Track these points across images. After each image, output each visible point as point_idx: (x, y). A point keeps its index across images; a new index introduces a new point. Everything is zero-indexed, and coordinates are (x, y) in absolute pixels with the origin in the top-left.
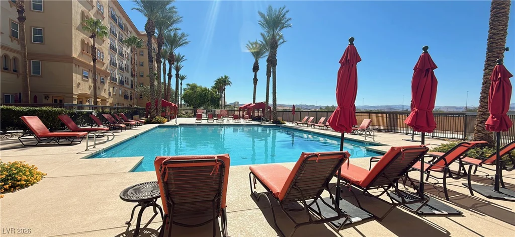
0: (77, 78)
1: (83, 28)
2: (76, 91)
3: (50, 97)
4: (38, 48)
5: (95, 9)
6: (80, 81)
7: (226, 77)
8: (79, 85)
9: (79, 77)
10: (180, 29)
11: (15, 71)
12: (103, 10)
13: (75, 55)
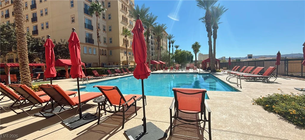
0: (122, 55)
1: (123, 34)
2: (122, 60)
3: (115, 63)
4: (111, 45)
5: (129, 24)
6: (123, 56)
7: (196, 43)
8: (123, 57)
9: (123, 54)
10: (157, 23)
11: (105, 55)
12: (132, 23)
13: (121, 46)
